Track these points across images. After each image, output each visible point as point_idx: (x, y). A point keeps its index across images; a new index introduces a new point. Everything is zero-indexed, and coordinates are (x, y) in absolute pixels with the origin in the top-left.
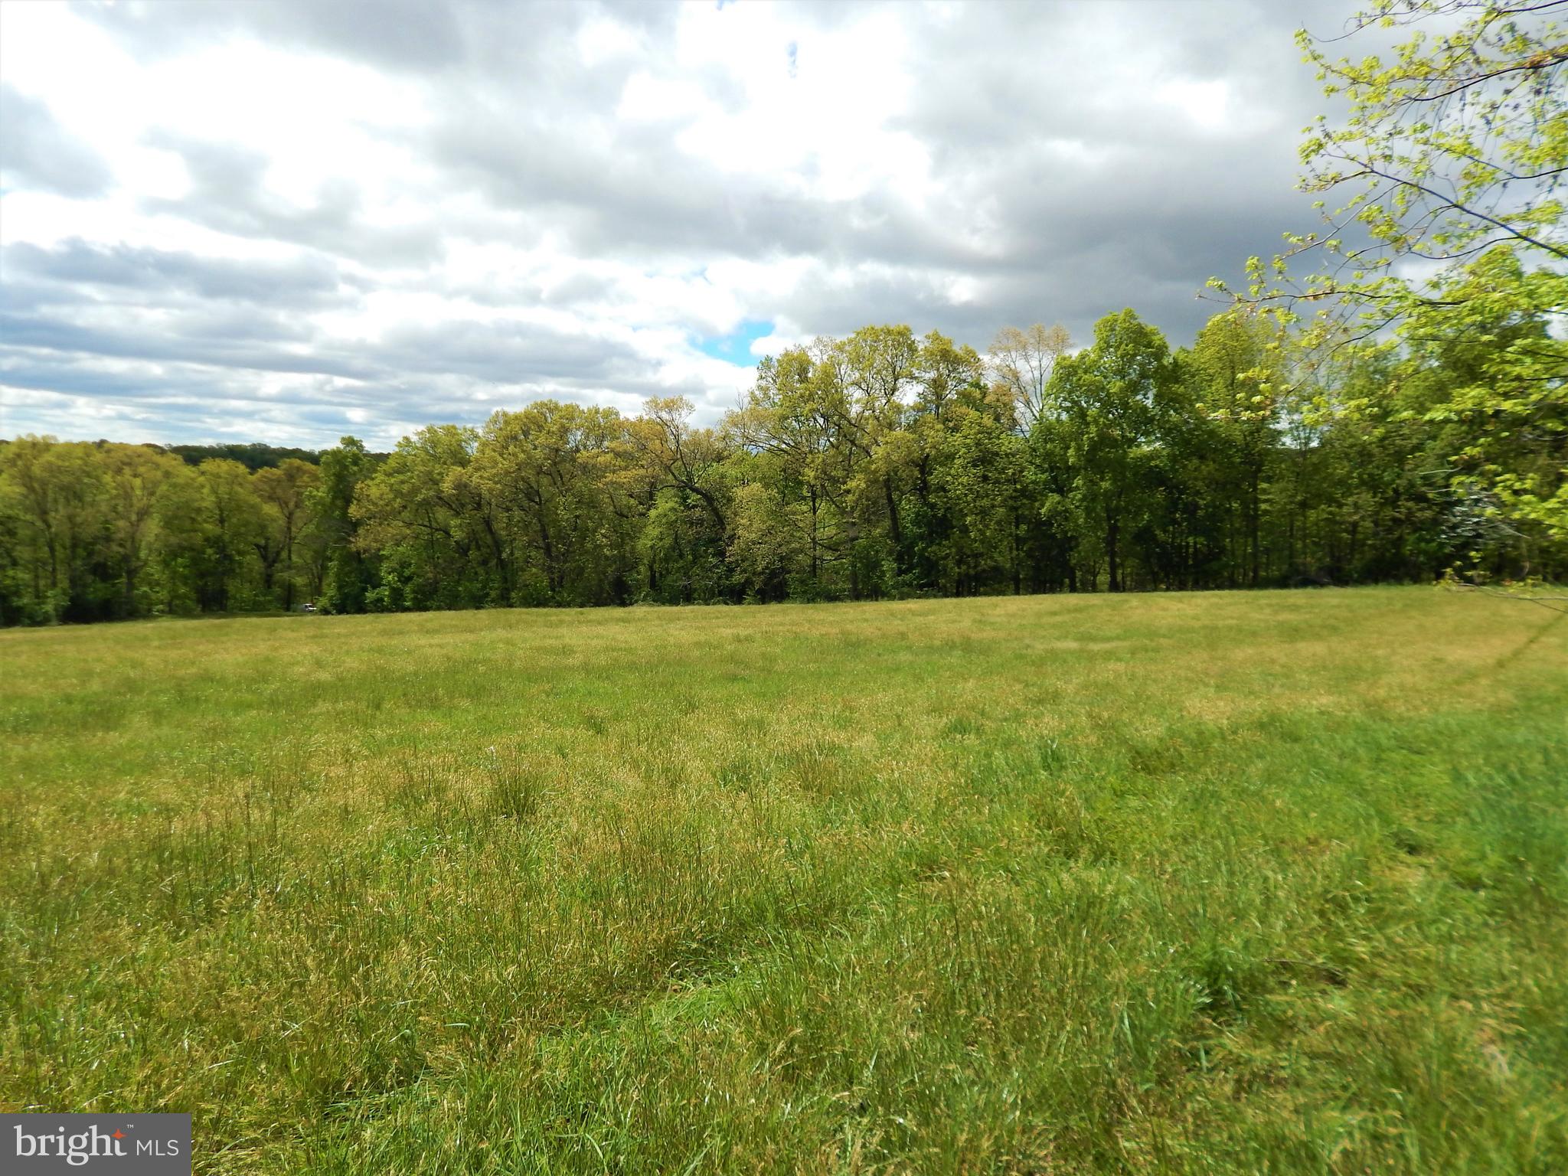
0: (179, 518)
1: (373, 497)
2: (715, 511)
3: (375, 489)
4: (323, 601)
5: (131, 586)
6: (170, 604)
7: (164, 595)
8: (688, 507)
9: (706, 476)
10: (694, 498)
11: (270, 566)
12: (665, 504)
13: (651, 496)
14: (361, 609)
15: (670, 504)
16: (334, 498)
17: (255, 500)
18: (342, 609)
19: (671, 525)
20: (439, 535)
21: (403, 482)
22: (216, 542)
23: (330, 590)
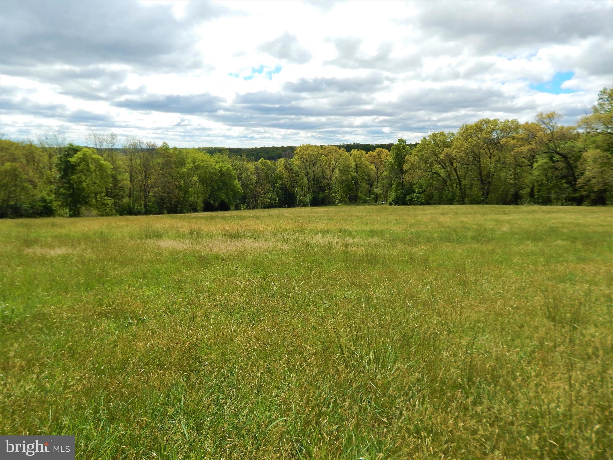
0: (345, 170)
1: (412, 161)
2: (568, 163)
3: (412, 158)
4: (390, 200)
5: (329, 194)
6: (340, 200)
7: (339, 197)
8: (554, 162)
9: (564, 147)
10: (557, 157)
11: (371, 187)
12: (541, 161)
13: (534, 157)
14: (404, 204)
15: (545, 161)
16: (395, 162)
17: (367, 163)
18: (397, 204)
19: (545, 170)
20: (435, 175)
21: (423, 155)
22: (354, 178)
23: (392, 196)
